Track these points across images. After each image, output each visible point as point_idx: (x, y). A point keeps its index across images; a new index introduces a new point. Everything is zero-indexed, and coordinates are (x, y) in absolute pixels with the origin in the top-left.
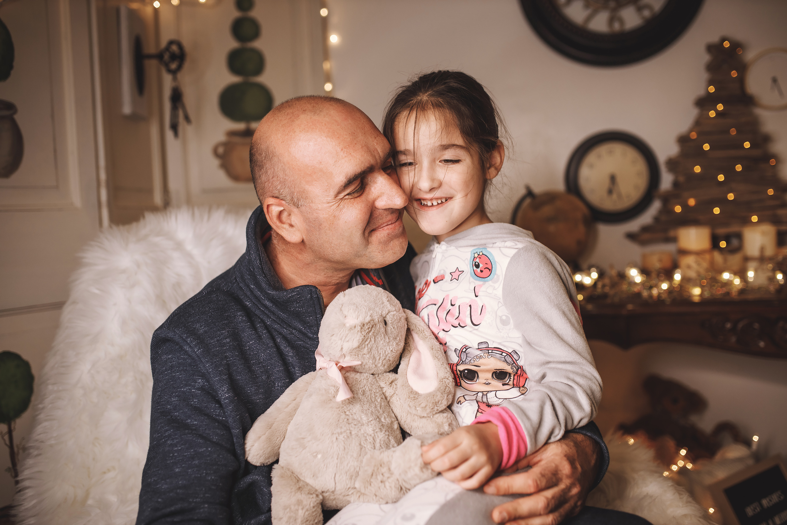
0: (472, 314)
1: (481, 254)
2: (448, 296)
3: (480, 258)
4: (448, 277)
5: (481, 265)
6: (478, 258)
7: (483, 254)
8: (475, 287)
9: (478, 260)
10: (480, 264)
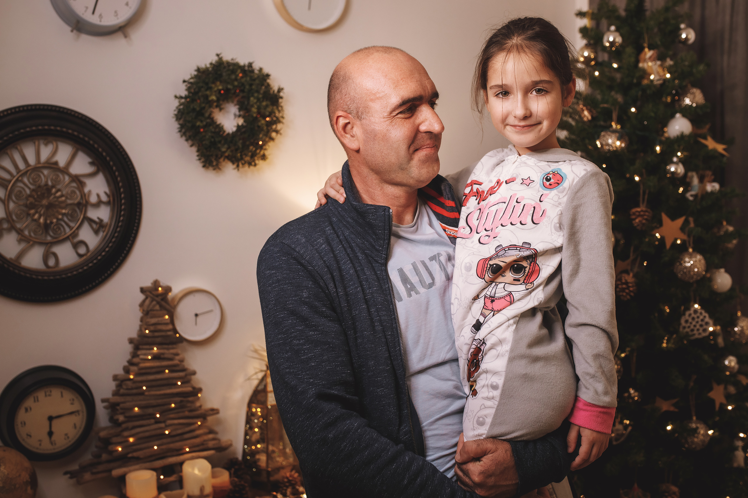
0: (534, 214)
1: (556, 172)
2: (516, 194)
3: (554, 175)
4: (519, 181)
5: (552, 181)
6: (552, 175)
7: (558, 173)
8: (542, 195)
9: (551, 176)
10: (552, 179)
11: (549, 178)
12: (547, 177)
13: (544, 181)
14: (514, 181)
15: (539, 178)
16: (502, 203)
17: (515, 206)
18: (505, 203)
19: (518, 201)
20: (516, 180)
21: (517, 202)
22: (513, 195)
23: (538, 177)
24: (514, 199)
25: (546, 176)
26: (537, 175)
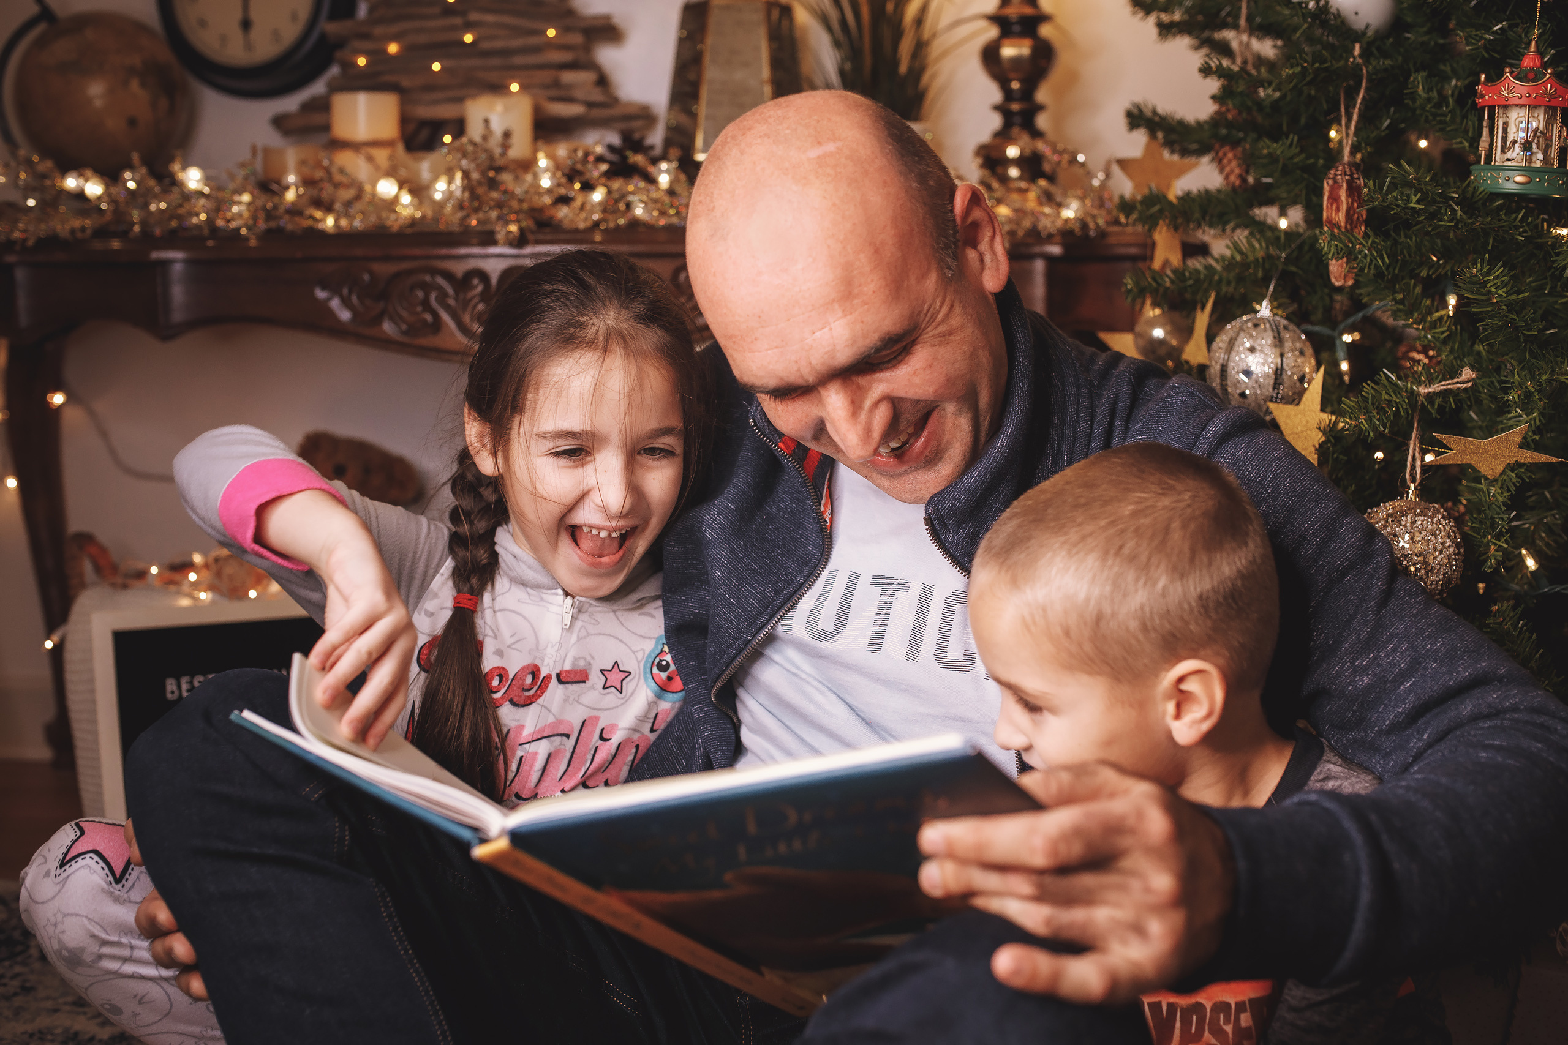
4: (597, 678)
11: (664, 663)
12: (661, 661)
13: (655, 670)
14: (584, 682)
15: (642, 665)
16: (559, 738)
17: (597, 748)
18: (568, 736)
19: (604, 735)
20: (590, 677)
21: (602, 738)
22: (590, 718)
23: (639, 662)
24: (594, 731)
25: (657, 660)
26: (636, 657)
